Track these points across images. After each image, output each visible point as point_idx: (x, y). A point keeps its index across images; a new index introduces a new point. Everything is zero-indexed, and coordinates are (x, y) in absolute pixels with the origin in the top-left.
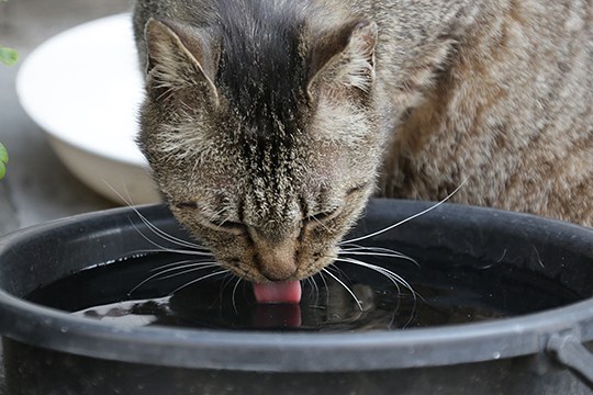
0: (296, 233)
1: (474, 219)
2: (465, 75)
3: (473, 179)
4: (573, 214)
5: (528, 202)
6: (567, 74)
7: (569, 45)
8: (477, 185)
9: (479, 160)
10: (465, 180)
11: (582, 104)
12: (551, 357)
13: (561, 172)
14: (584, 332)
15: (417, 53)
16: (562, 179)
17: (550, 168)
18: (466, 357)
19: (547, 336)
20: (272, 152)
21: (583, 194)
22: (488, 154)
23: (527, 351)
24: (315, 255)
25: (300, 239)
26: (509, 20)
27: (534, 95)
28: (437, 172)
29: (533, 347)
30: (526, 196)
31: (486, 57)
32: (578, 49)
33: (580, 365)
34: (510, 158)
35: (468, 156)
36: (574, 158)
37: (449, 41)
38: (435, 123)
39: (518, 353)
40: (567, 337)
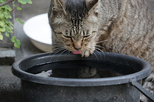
0: (82, 39)
1: (115, 56)
2: (114, 28)
3: (116, 47)
4: (135, 54)
5: (126, 52)
6: (135, 27)
7: (135, 21)
8: (116, 48)
9: (117, 43)
10: (114, 47)
11: (137, 32)
12: (130, 84)
13: (133, 46)
14: (137, 79)
15: (105, 23)
16: (133, 47)
17: (131, 45)
18: (114, 84)
19: (130, 79)
20: (78, 22)
21: (137, 50)
22: (119, 42)
23: (125, 83)
24: (85, 45)
25: (82, 41)
26: (124, 17)
27: (128, 31)
28: (108, 46)
29: (127, 82)
30: (126, 51)
31: (119, 25)
32: (137, 22)
33: (136, 85)
34: (123, 43)
35: (115, 43)
36: (136, 43)
37: (111, 21)
38: (108, 37)
39: (124, 83)
40: (134, 80)
